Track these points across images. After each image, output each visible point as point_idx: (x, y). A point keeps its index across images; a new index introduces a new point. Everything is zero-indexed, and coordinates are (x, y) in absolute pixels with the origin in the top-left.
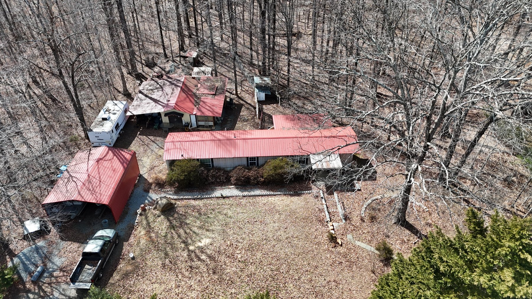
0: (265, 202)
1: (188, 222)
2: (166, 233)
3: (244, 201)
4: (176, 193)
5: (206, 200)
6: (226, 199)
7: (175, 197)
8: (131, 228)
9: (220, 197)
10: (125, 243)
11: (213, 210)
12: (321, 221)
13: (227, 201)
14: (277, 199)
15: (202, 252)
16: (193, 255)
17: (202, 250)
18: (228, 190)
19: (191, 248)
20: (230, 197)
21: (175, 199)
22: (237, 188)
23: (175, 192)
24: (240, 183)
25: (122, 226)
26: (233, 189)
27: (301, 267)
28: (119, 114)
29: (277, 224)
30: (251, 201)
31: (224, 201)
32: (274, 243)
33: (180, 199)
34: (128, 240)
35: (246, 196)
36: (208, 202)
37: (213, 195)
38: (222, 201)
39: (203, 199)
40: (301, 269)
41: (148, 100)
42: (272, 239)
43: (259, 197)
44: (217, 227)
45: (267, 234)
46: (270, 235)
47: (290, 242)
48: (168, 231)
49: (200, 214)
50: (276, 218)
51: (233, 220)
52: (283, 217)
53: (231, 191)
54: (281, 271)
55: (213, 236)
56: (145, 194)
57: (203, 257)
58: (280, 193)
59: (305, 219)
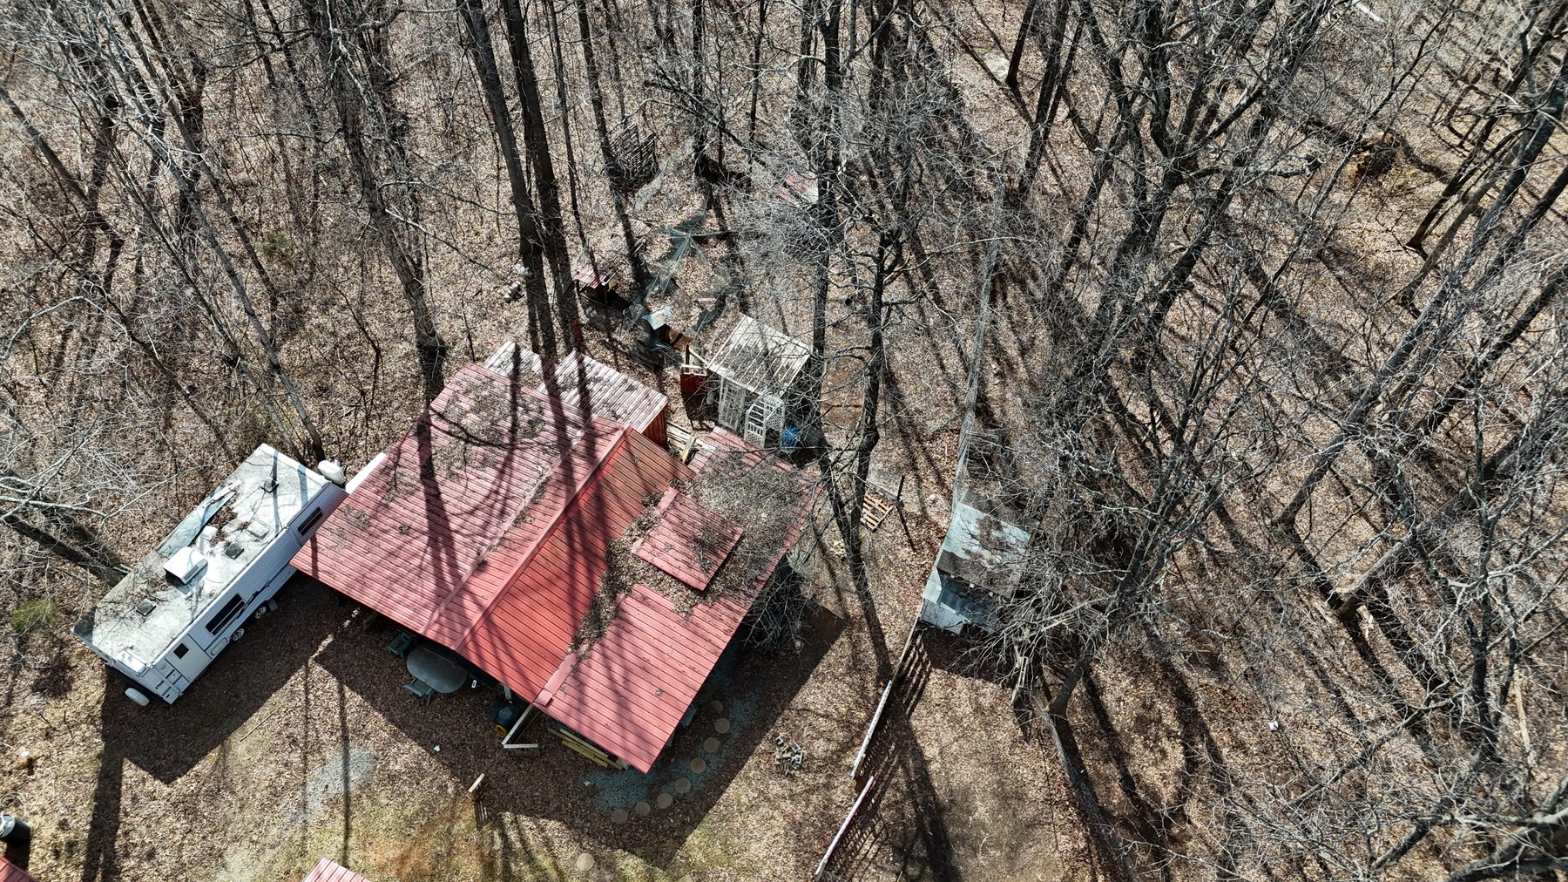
28: (253, 551)
41: (419, 506)
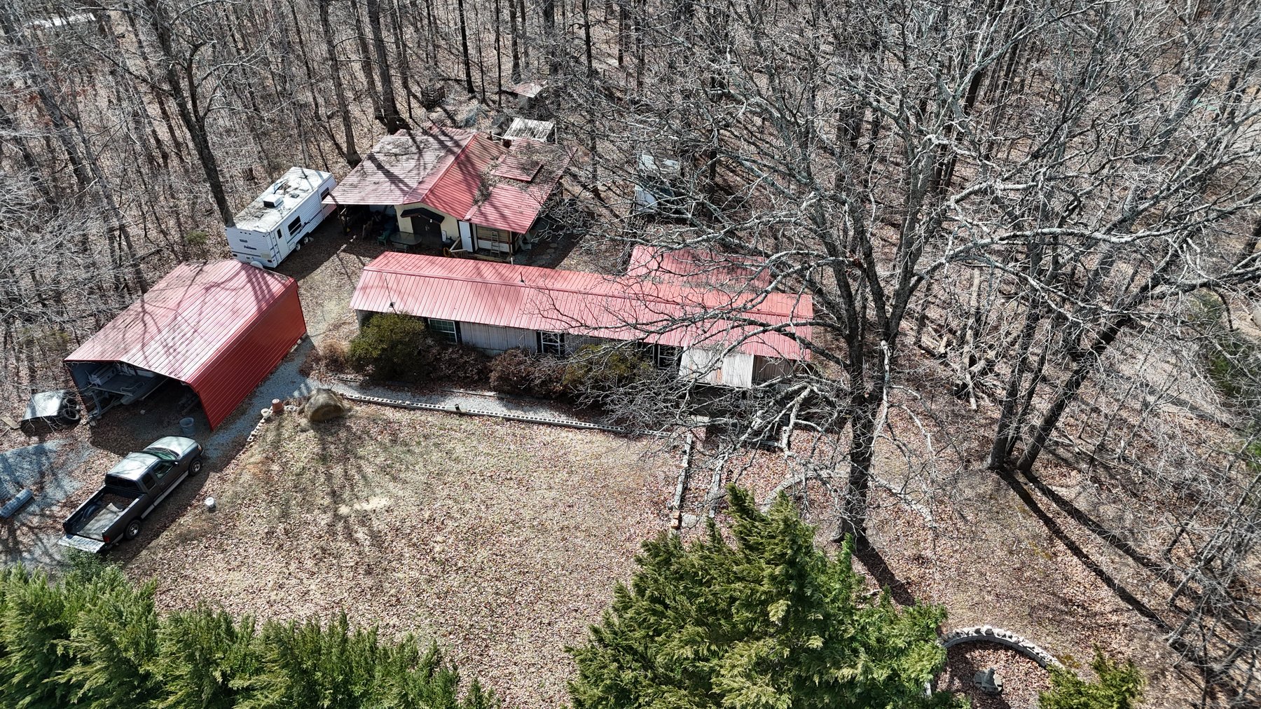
0: (548, 439)
1: (361, 452)
2: (304, 468)
3: (501, 430)
4: (363, 387)
5: (419, 413)
6: (465, 418)
7: (356, 395)
8: (240, 445)
9: (452, 412)
10: (212, 474)
11: (426, 437)
12: (659, 505)
13: (465, 424)
14: (580, 437)
15: (362, 523)
16: (340, 526)
17: (364, 519)
18: (478, 400)
19: (344, 510)
20: (476, 415)
21: (353, 400)
22: (501, 399)
23: (361, 385)
24: (506, 388)
25: (222, 439)
26: (491, 399)
27: (566, 599)
28: (304, 196)
29: (553, 493)
30: (518, 432)
31: (457, 422)
32: (527, 533)
33: (364, 402)
34: (221, 470)
35: (513, 420)
36: (423, 418)
37: (440, 406)
38: (454, 421)
39: (414, 409)
40: (565, 603)
41: (380, 176)
42: (527, 524)
43: (541, 427)
44: (417, 476)
45: (522, 511)
46: (527, 514)
47: (564, 539)
48: (308, 466)
49: (394, 441)
50: (557, 480)
51: (460, 466)
52: (576, 478)
53: (485, 403)
54: (518, 598)
55: (400, 493)
56: (298, 378)
57: (361, 534)
58: (592, 426)
59: (625, 493)
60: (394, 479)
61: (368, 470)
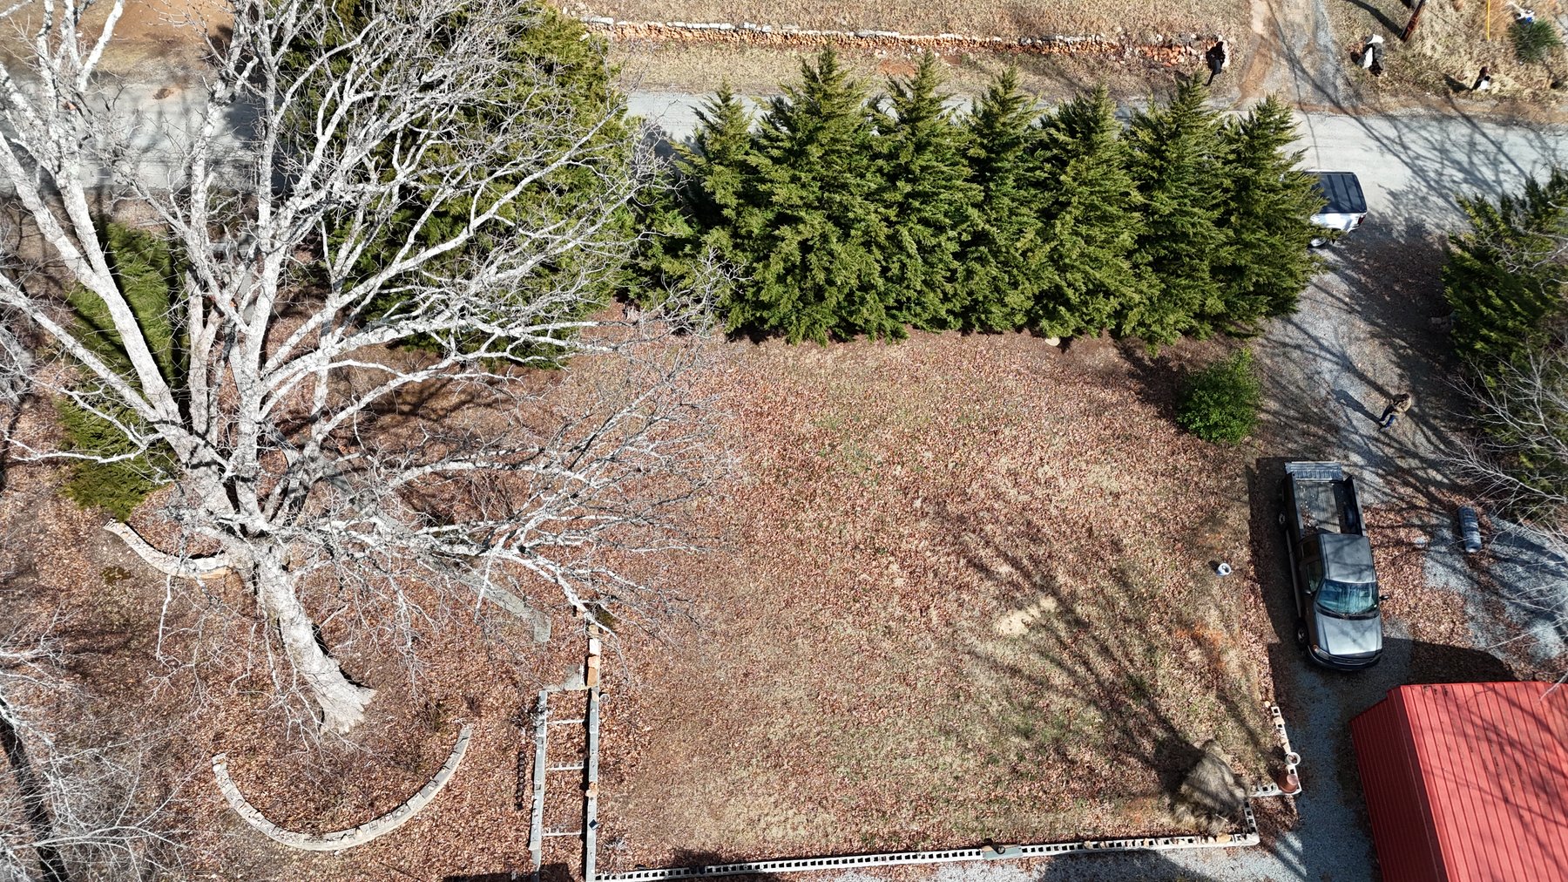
1: (1095, 716)
2: (1152, 665)
8: (1285, 703)
10: (1275, 640)
11: (1017, 775)
15: (1010, 586)
16: (1038, 578)
19: (1049, 604)
31: (987, 823)
34: (1270, 650)
38: (996, 824)
48: (1149, 671)
49: (1061, 753)
55: (991, 648)
57: (1004, 570)
60: (1014, 671)
61: (1059, 678)
